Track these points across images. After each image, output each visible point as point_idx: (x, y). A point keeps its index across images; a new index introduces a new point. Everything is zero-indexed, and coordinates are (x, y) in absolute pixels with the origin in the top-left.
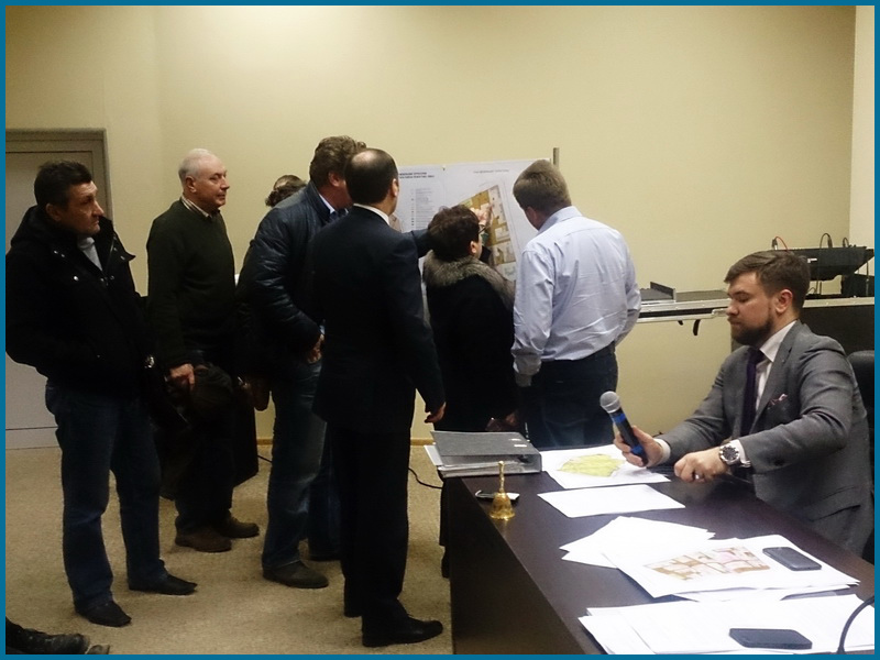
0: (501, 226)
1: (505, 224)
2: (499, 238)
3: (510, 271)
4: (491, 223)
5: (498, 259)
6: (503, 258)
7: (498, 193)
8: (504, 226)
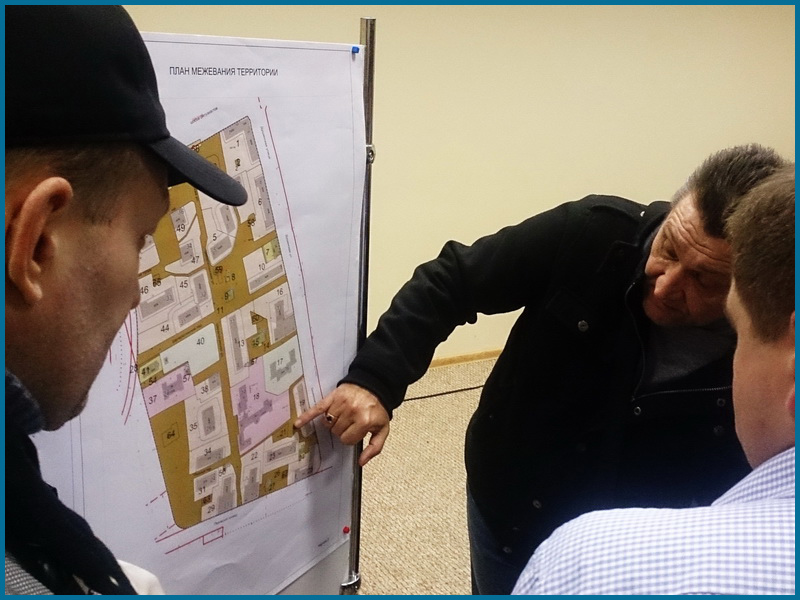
0: (261, 244)
1: (273, 236)
2: (258, 281)
3: (282, 366)
4: (232, 240)
5: (253, 343)
6: (267, 335)
7: (252, 142)
8: (269, 245)
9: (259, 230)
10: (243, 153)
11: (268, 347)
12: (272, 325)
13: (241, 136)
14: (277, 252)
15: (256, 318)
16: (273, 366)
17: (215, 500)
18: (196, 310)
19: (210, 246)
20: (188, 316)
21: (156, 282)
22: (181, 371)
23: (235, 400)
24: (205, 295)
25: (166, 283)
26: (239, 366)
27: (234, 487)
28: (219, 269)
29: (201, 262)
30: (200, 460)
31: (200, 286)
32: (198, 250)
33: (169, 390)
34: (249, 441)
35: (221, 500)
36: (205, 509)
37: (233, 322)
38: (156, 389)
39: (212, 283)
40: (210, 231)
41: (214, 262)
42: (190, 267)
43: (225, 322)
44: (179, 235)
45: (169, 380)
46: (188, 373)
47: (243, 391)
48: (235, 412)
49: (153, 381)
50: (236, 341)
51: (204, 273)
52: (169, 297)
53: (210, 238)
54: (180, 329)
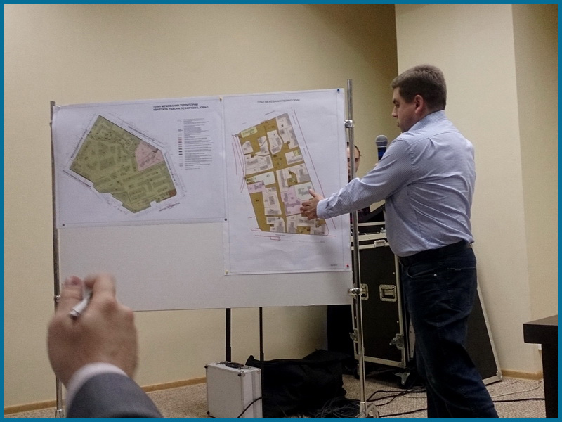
0: (293, 150)
2: (291, 161)
3: (305, 191)
4: (280, 148)
5: (290, 181)
6: (296, 179)
7: (288, 120)
8: (296, 151)
9: (291, 146)
10: (285, 123)
11: (296, 183)
12: (298, 177)
13: (284, 118)
14: (300, 153)
15: (290, 173)
16: (299, 190)
17: (275, 226)
18: (267, 167)
19: (271, 149)
20: (263, 168)
21: (252, 156)
22: (261, 183)
23: (283, 197)
24: (270, 163)
25: (255, 157)
26: (284, 186)
27: (283, 225)
28: (275, 156)
29: (268, 153)
30: (269, 212)
31: (268, 159)
32: (267, 149)
33: (256, 188)
34: (290, 212)
35: (278, 228)
36: (271, 228)
37: (281, 172)
38: (252, 186)
39: (272, 160)
40: (271, 144)
41: (273, 153)
42: (265, 154)
43: (278, 172)
44: (260, 145)
45: (257, 184)
46: (263, 184)
47: (286, 195)
48: (283, 201)
49: (251, 183)
50: (283, 179)
51: (269, 156)
52: (256, 161)
53: (271, 146)
54: (260, 171)
